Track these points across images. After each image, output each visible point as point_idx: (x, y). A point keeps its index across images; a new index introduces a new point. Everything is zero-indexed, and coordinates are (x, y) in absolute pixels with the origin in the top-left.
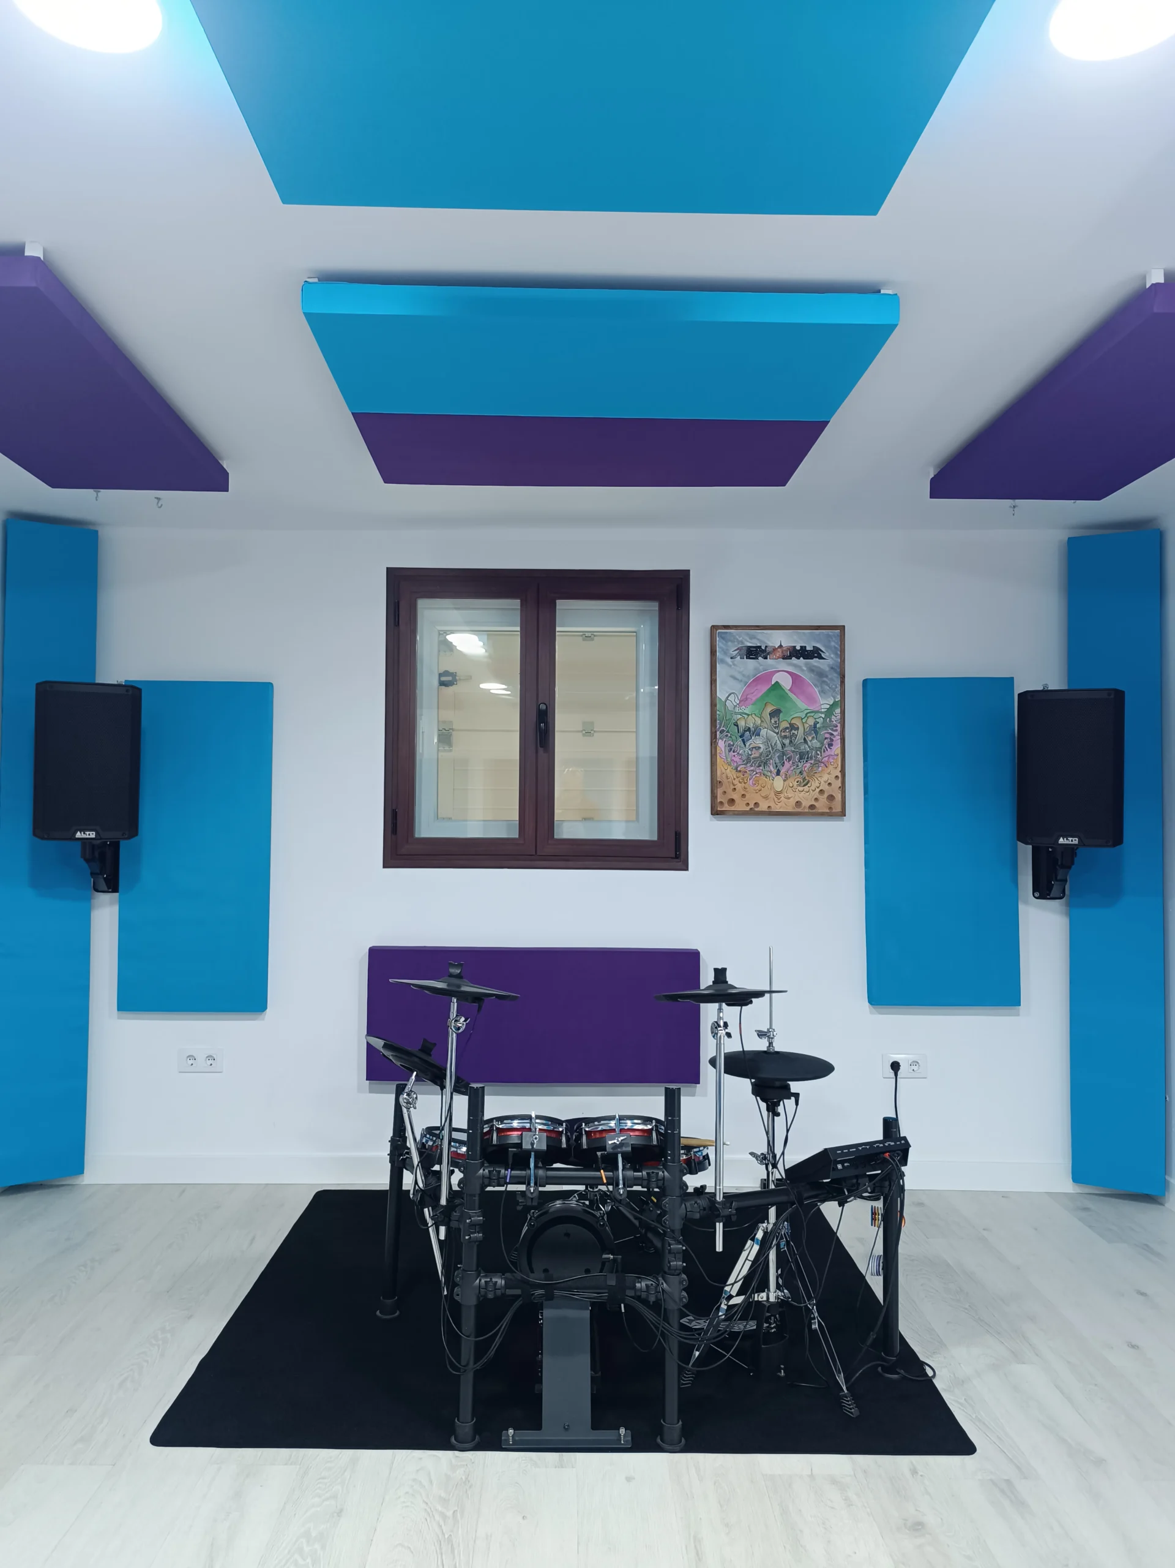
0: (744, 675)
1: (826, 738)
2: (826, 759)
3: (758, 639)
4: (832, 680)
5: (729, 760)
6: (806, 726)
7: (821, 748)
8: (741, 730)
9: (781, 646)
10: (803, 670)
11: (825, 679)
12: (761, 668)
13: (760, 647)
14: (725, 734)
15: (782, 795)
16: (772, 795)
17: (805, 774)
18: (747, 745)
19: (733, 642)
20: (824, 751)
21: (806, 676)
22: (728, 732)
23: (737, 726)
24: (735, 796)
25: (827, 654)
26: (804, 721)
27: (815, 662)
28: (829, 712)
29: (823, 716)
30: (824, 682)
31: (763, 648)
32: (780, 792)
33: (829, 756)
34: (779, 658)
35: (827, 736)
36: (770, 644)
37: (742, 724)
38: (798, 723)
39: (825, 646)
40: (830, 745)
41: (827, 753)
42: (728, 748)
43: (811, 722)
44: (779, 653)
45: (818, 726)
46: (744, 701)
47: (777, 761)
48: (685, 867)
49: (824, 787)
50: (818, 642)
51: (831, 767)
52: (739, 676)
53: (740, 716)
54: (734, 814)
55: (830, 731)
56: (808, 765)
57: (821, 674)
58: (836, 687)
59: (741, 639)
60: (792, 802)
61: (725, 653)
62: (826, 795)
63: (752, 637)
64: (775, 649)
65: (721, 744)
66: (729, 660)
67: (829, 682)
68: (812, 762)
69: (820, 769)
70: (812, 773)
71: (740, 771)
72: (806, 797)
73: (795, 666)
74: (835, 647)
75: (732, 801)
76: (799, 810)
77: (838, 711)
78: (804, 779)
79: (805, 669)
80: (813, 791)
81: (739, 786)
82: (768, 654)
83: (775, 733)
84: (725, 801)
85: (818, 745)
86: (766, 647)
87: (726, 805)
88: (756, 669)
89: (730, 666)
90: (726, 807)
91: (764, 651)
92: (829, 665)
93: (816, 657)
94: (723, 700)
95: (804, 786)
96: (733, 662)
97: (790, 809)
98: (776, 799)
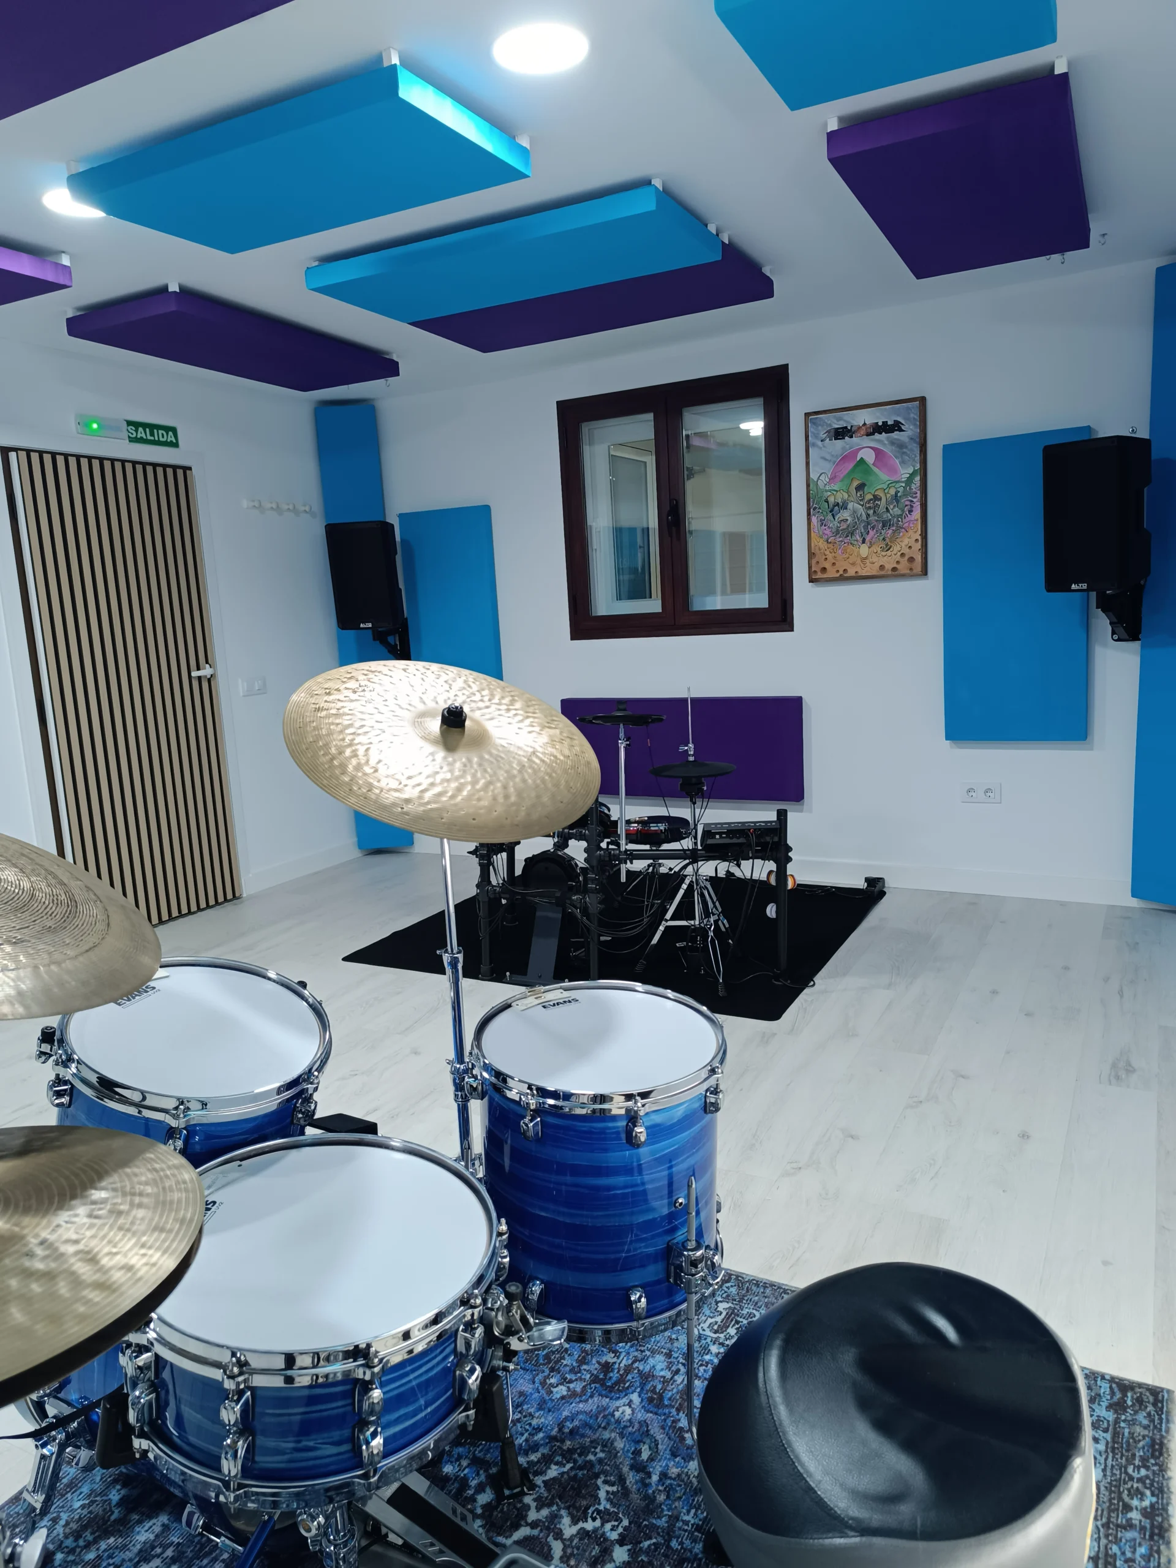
0: (833, 456)
1: (906, 506)
2: (907, 524)
3: (845, 421)
4: (911, 450)
5: (821, 533)
6: (888, 496)
7: (902, 515)
8: (831, 506)
9: (865, 424)
10: (885, 444)
11: (905, 450)
12: (848, 446)
13: (846, 427)
14: (817, 510)
15: (867, 561)
16: (859, 561)
17: (887, 540)
18: (836, 519)
19: (822, 426)
20: (905, 518)
21: (888, 450)
22: (820, 508)
23: (828, 502)
24: (827, 565)
25: (907, 426)
26: (886, 491)
27: (896, 435)
28: (909, 481)
29: (904, 485)
30: (904, 453)
31: (849, 428)
32: (866, 558)
33: (909, 522)
34: (863, 435)
35: (908, 503)
36: (855, 423)
37: (831, 500)
38: (880, 494)
39: (905, 419)
40: (910, 511)
41: (907, 519)
42: (820, 523)
43: (892, 491)
44: (863, 432)
45: (899, 494)
46: (833, 479)
47: (863, 530)
48: (791, 628)
49: (906, 550)
50: (898, 415)
51: (911, 532)
52: (828, 457)
53: (829, 493)
54: (827, 581)
55: (910, 498)
56: (890, 531)
57: (901, 446)
58: (916, 456)
59: (829, 422)
60: (877, 565)
61: (816, 436)
62: (906, 558)
63: (839, 419)
64: (859, 428)
65: (814, 519)
66: (820, 443)
67: (908, 452)
68: (894, 528)
69: (901, 534)
70: (894, 539)
71: (830, 543)
72: (889, 561)
73: (879, 441)
74: (914, 418)
75: (824, 570)
76: (882, 573)
77: (918, 478)
78: (887, 545)
79: (886, 442)
80: (895, 555)
81: (830, 556)
82: (854, 433)
83: (860, 505)
84: (818, 570)
85: (899, 512)
86: (852, 426)
87: (819, 573)
88: (843, 448)
89: (821, 448)
90: (819, 575)
91: (850, 431)
92: (908, 437)
93: (896, 430)
94: (816, 480)
95: (887, 550)
96: (823, 445)
97: (874, 573)
98: (862, 565)
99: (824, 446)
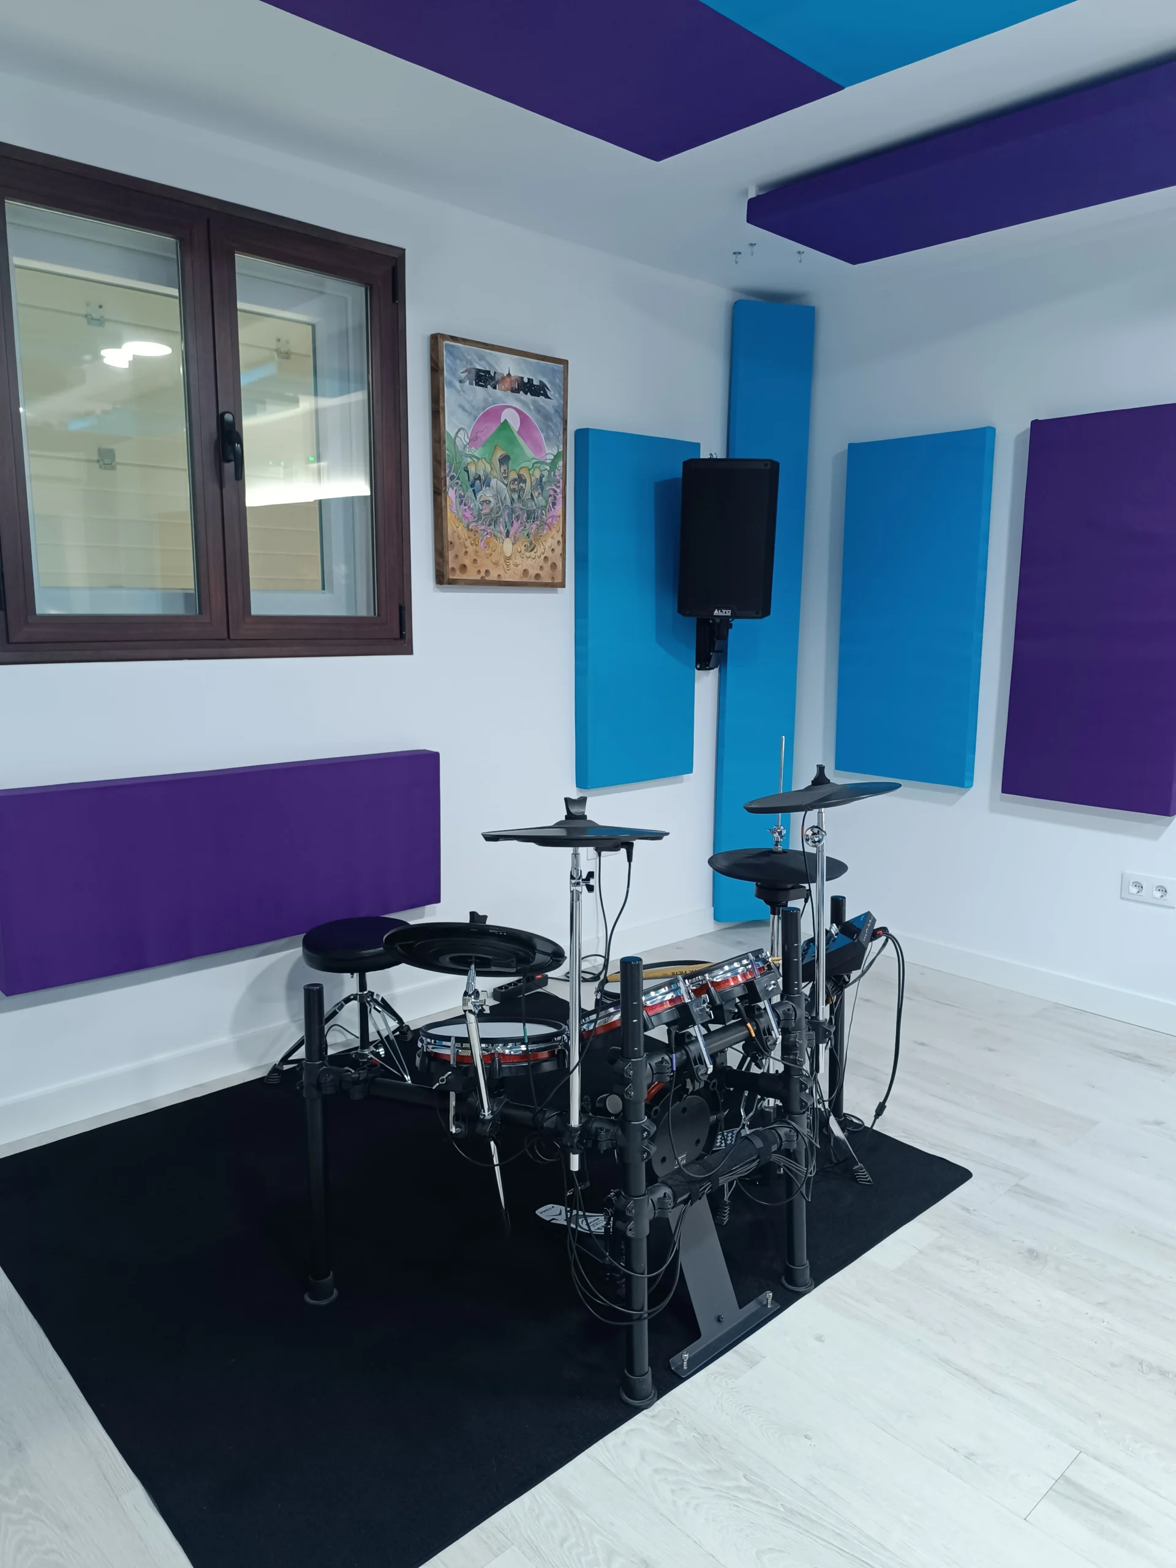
0: (473, 407)
1: (550, 496)
2: (550, 520)
3: (487, 362)
4: (556, 425)
5: (460, 515)
6: (533, 478)
7: (546, 507)
8: (472, 478)
9: (509, 375)
10: (529, 409)
11: (550, 423)
12: (490, 399)
13: (489, 372)
14: (455, 481)
15: (511, 562)
16: (502, 561)
17: (531, 536)
18: (478, 497)
19: (461, 360)
20: (549, 511)
21: (532, 416)
22: (458, 479)
23: (468, 472)
24: (467, 562)
25: (552, 393)
26: (531, 472)
27: (541, 400)
28: (553, 464)
29: (548, 468)
30: (549, 427)
31: (492, 374)
32: (509, 558)
33: (553, 517)
34: (507, 390)
35: (552, 492)
36: (499, 371)
37: (472, 469)
38: (524, 473)
39: (550, 382)
40: (554, 504)
41: (551, 514)
42: (458, 500)
43: (537, 474)
44: (507, 385)
45: (544, 480)
46: (474, 440)
47: (507, 520)
48: (409, 651)
49: (548, 553)
50: (544, 376)
51: (554, 531)
52: (467, 406)
53: (469, 460)
54: (470, 584)
55: (554, 487)
56: (534, 526)
57: (546, 417)
58: (560, 435)
59: (469, 357)
60: (520, 569)
61: (453, 373)
62: (550, 563)
63: (482, 358)
64: (503, 378)
65: (451, 494)
66: (457, 384)
67: (552, 426)
68: (538, 523)
69: (545, 532)
70: (538, 537)
71: (471, 530)
72: (531, 564)
73: (524, 403)
74: (559, 386)
75: (464, 567)
76: (525, 580)
77: (561, 463)
78: (531, 543)
79: (532, 408)
80: (539, 557)
81: (471, 549)
82: (498, 382)
83: (503, 483)
84: (457, 567)
85: (543, 503)
86: (495, 373)
87: (458, 572)
88: (485, 400)
89: (459, 392)
90: (458, 576)
91: (493, 378)
92: (554, 407)
93: (542, 395)
94: (453, 436)
95: (531, 551)
96: (462, 387)
97: (517, 579)
98: (505, 566)
99: (463, 391)
